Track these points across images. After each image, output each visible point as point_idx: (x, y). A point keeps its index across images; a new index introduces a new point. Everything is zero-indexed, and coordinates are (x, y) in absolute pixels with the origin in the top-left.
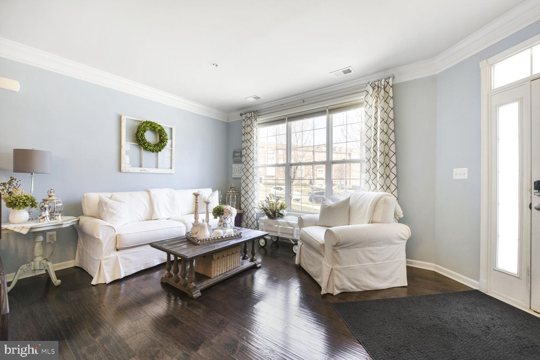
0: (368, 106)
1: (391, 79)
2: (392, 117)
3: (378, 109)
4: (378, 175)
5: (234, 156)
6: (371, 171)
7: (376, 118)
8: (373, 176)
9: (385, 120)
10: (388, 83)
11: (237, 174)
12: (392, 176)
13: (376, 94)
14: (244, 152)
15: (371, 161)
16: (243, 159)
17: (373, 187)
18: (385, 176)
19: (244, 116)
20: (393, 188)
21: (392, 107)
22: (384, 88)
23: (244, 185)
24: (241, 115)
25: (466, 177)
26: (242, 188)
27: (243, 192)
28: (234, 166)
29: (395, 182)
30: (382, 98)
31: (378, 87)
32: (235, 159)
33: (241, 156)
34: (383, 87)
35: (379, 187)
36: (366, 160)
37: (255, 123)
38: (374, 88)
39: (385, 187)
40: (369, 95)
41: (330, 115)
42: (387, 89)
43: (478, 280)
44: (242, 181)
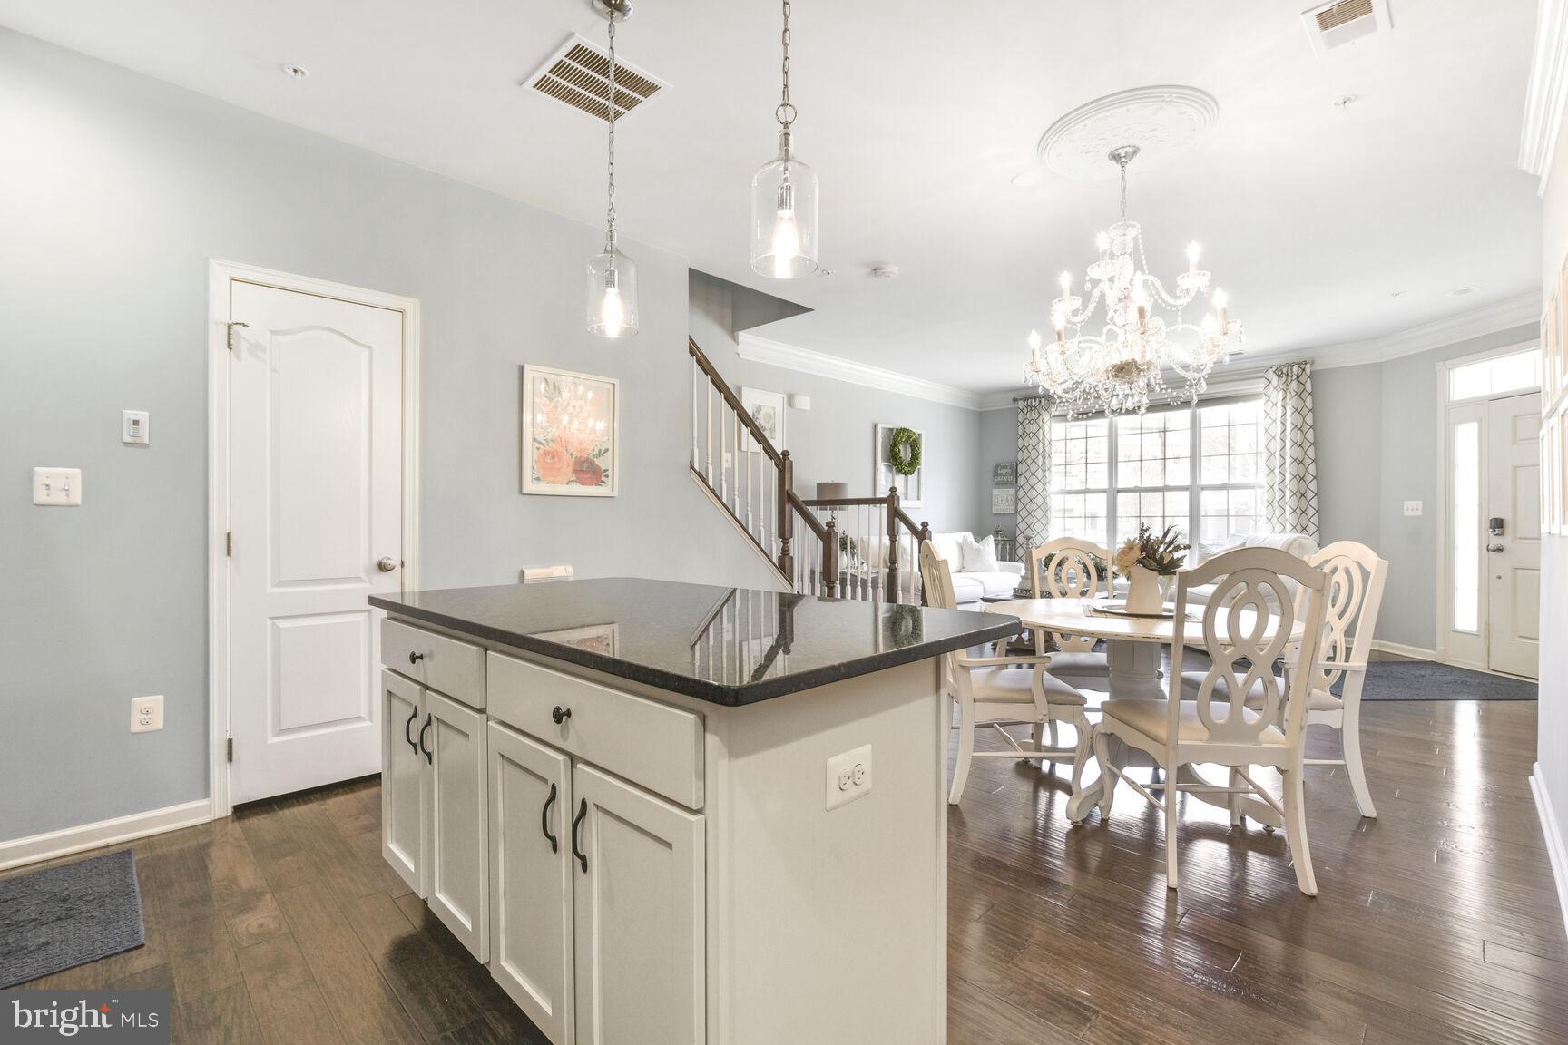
0: (1271, 405)
1: (1308, 365)
2: (1310, 422)
3: (1287, 408)
4: (1288, 508)
5: (996, 474)
6: (1276, 504)
7: (1284, 424)
8: (1278, 512)
9: (1299, 426)
10: (1304, 370)
11: (1003, 507)
12: (1311, 512)
13: (1284, 387)
14: (1022, 468)
15: (1276, 487)
16: (1021, 480)
17: (1278, 528)
18: (1299, 512)
19: (1021, 404)
20: (1312, 528)
21: (1310, 408)
22: (1298, 378)
23: (1022, 526)
24: (1015, 400)
25: (1419, 513)
26: (1018, 532)
27: (1021, 539)
28: (996, 492)
29: (1315, 520)
30: (1294, 393)
31: (1287, 375)
32: (999, 479)
33: (1016, 474)
34: (1295, 377)
35: (1288, 527)
36: (1267, 487)
37: (1047, 418)
38: (1279, 376)
39: (1299, 528)
40: (1271, 387)
41: (1198, 411)
42: (1302, 379)
43: (1434, 650)
44: (1019, 519)
